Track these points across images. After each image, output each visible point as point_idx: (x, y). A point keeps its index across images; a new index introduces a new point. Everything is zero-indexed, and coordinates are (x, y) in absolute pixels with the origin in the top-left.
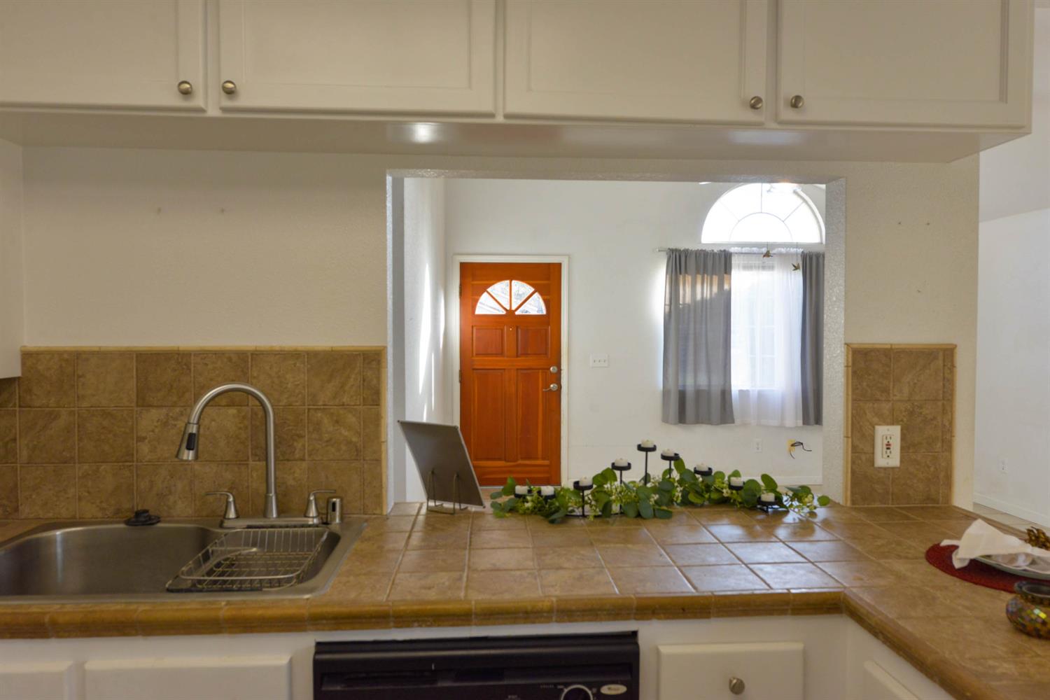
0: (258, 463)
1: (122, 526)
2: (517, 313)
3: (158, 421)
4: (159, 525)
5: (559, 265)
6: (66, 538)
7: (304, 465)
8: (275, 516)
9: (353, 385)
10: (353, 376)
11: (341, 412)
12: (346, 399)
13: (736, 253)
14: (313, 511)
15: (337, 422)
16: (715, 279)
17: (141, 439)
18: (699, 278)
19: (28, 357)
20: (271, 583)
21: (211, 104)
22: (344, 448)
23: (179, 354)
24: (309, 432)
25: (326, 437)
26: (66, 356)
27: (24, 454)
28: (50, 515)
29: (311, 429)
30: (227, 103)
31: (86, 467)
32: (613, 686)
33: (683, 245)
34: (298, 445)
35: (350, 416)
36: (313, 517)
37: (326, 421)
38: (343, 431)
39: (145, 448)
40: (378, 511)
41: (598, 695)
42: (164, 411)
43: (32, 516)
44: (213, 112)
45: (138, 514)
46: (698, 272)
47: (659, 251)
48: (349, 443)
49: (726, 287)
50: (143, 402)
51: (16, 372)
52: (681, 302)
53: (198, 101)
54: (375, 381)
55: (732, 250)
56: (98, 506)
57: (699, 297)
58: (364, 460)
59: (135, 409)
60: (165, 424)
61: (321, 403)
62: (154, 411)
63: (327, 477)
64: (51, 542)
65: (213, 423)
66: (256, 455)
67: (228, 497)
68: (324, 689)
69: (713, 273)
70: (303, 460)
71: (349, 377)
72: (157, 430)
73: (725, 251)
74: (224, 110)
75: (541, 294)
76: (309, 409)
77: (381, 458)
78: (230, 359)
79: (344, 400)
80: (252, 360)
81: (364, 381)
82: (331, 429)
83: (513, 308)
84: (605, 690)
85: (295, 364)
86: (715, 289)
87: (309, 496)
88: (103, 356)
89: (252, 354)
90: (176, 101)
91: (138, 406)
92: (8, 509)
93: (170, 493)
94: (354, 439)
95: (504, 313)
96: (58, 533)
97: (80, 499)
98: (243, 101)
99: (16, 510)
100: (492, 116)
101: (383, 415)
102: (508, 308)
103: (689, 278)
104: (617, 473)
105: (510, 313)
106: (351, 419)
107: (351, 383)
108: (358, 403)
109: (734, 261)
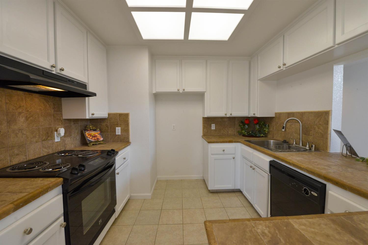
0: (304, 135)
6: (273, 142)
7: (312, 137)
8: (301, 145)
10: (323, 117)
12: (321, 123)
14: (308, 146)
15: (319, 128)
17: (287, 128)
19: (276, 114)
22: (320, 134)
23: (293, 113)
25: (316, 131)
26: (280, 114)
27: (275, 129)
28: (277, 139)
29: (313, 129)
31: (281, 132)
32: (314, 193)
34: (311, 132)
35: (321, 127)
38: (320, 130)
39: (288, 130)
40: (326, 151)
41: (311, 193)
42: (290, 123)
44: (284, 69)
45: (285, 141)
48: (321, 133)
51: (274, 116)
53: (281, 68)
54: (327, 119)
58: (324, 138)
61: (316, 123)
62: (289, 123)
63: (316, 140)
65: (297, 126)
67: (295, 140)
70: (311, 136)
71: (321, 118)
76: (313, 125)
77: (327, 137)
79: (320, 123)
81: (325, 119)
82: (317, 129)
84: (312, 192)
85: (311, 115)
87: (307, 143)
88: (283, 113)
89: (304, 113)
94: (322, 133)
96: (272, 141)
97: (280, 137)
98: (287, 65)
101: (328, 127)
106: (322, 128)
107: (322, 119)
108: (323, 124)
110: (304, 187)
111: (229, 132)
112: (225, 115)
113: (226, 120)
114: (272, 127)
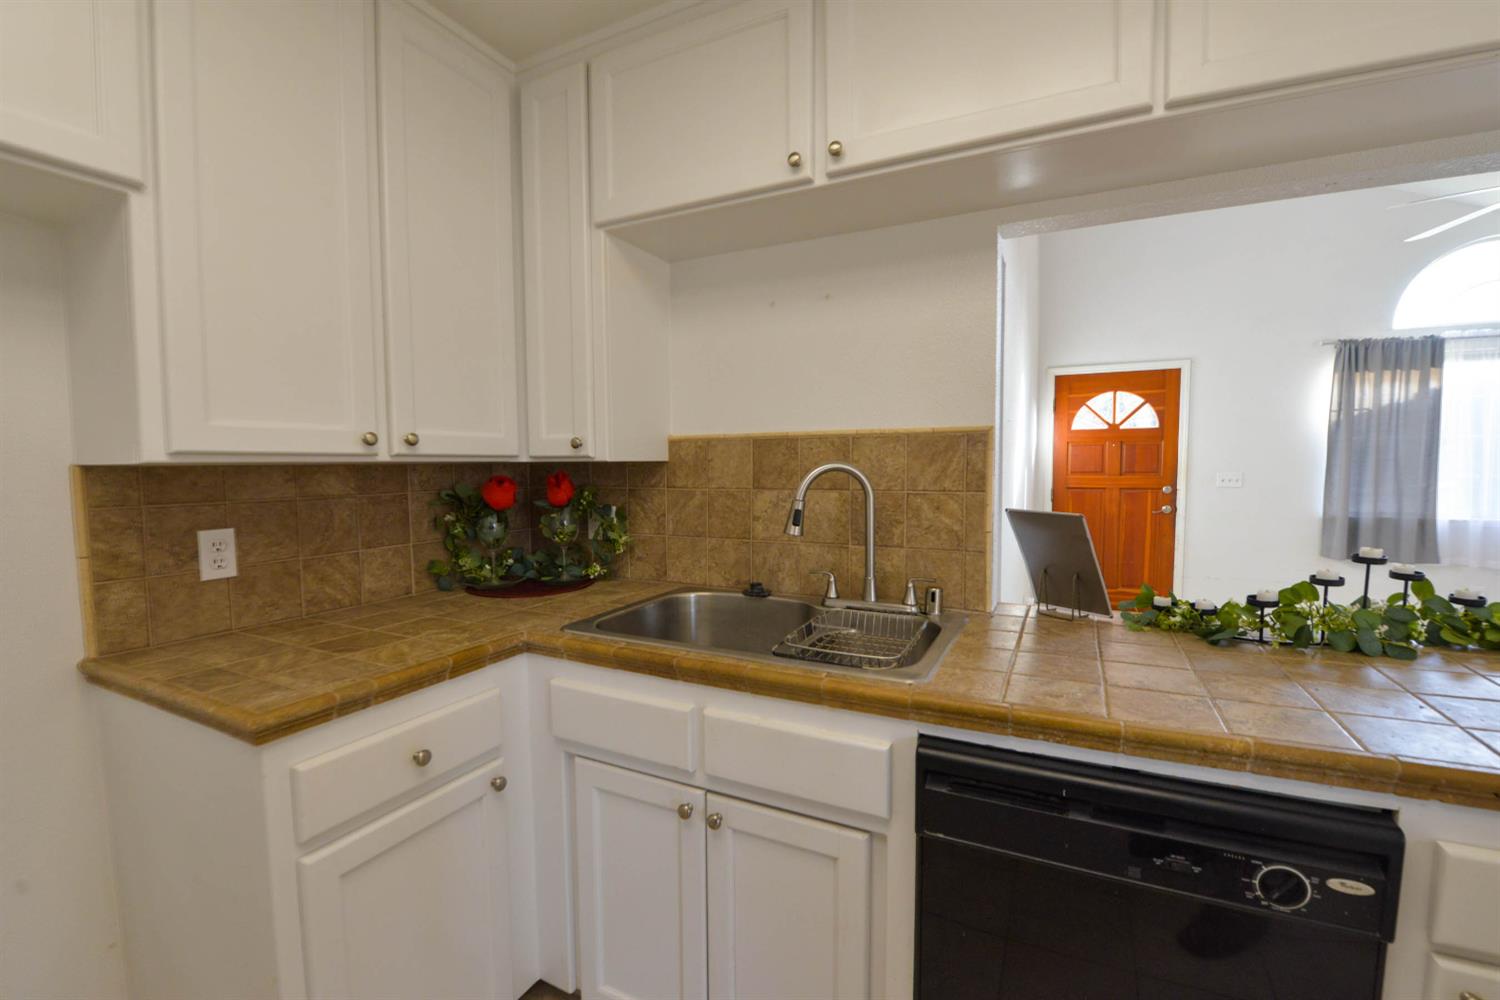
0: (857, 547)
1: (741, 595)
2: (1122, 427)
4: (771, 598)
5: (1178, 371)
6: (698, 600)
7: (903, 552)
8: (873, 599)
9: (955, 470)
10: (955, 460)
11: (942, 497)
12: (947, 484)
13: (1453, 339)
14: (911, 600)
15: (938, 508)
16: (1415, 375)
17: (756, 519)
18: (1387, 375)
19: (674, 444)
20: (870, 662)
21: (817, 172)
22: (944, 536)
23: (788, 439)
24: (908, 518)
25: (926, 524)
26: (700, 443)
27: (671, 527)
28: (688, 581)
29: (910, 515)
30: (834, 167)
31: (714, 541)
32: (1349, 883)
33: (1360, 335)
34: (897, 532)
35: (951, 502)
36: (911, 606)
37: (925, 507)
38: (944, 519)
39: (759, 527)
40: (980, 608)
41: (1321, 888)
42: (775, 493)
43: (675, 580)
44: (820, 181)
45: (753, 586)
46: (1385, 367)
47: (1324, 344)
48: (950, 531)
49: (1433, 385)
50: (758, 486)
51: (666, 459)
52: (1356, 407)
53: (806, 172)
54: (980, 465)
55: (1445, 334)
57: (1386, 400)
58: (966, 551)
59: (752, 491)
60: (776, 505)
61: (921, 488)
62: (767, 492)
63: (926, 567)
64: (686, 602)
65: (817, 506)
66: (856, 539)
67: (829, 576)
68: (927, 787)
70: (902, 547)
71: (951, 461)
72: (769, 511)
73: (1432, 336)
74: (831, 175)
75: (1153, 405)
76: (908, 494)
77: (985, 548)
78: (833, 444)
79: (946, 486)
80: (853, 443)
81: (968, 464)
82: (930, 515)
83: (1118, 422)
84: (1334, 884)
85: (895, 448)
86: (1414, 388)
87: (907, 583)
88: (726, 441)
89: (854, 438)
90: (786, 177)
91: (754, 488)
92: (660, 572)
93: (780, 570)
94: (956, 528)
95: (1106, 427)
96: (692, 595)
97: (710, 568)
98: (849, 161)
99: (665, 573)
100: (1148, 109)
101: (988, 502)
102: (1111, 422)
103: (1370, 376)
104: (1320, 589)
105: (1113, 427)
106: (953, 506)
107: (954, 466)
108: (960, 488)
109: (1449, 349)
110: (1267, 862)
111: (368, 583)
112: (359, 449)
113: (333, 486)
114: (654, 517)
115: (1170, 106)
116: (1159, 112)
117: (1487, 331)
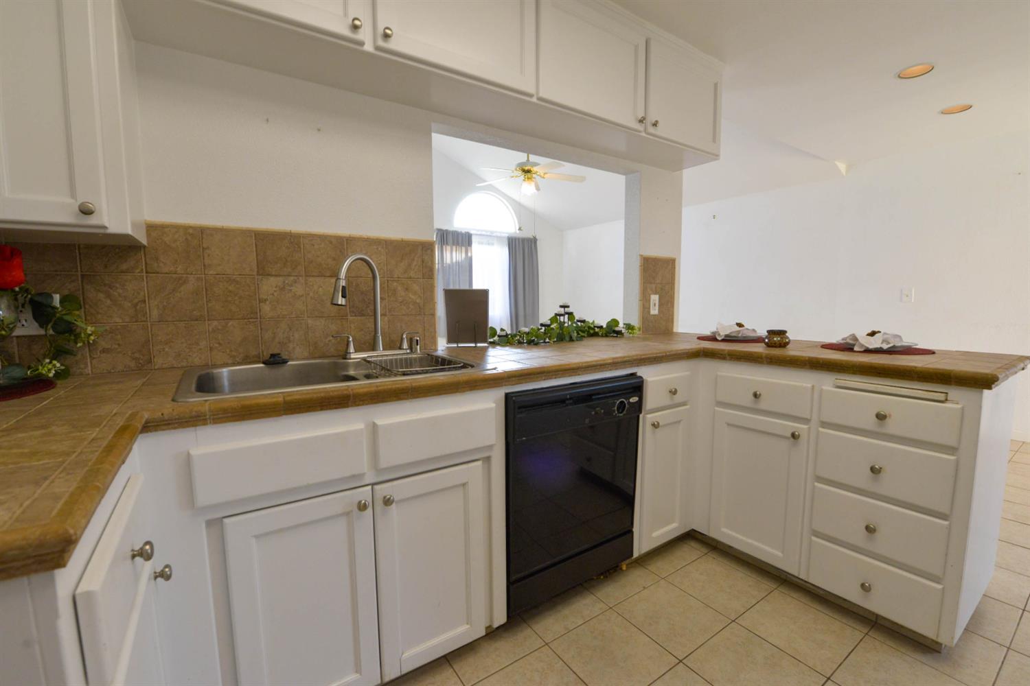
0: (354, 318)
3: (276, 287)
4: (289, 363)
7: (386, 318)
8: (381, 349)
9: (415, 266)
10: (416, 259)
11: (409, 282)
12: (412, 274)
13: (474, 234)
14: (405, 345)
15: (407, 289)
16: (464, 249)
17: (261, 301)
18: (454, 248)
19: (151, 228)
21: (370, 42)
22: (411, 306)
23: (291, 236)
24: (388, 296)
25: (400, 299)
26: (191, 231)
27: (154, 314)
29: (390, 294)
30: (381, 43)
31: (215, 323)
33: (444, 227)
35: (415, 285)
36: (406, 349)
37: (399, 288)
38: (410, 295)
39: (266, 308)
40: (433, 348)
41: (629, 403)
42: (281, 279)
43: (164, 366)
44: (369, 47)
45: (273, 356)
46: (453, 244)
48: (415, 303)
49: (469, 254)
50: (263, 271)
53: (360, 36)
54: (429, 263)
55: (472, 232)
56: (229, 354)
57: (454, 260)
58: (425, 314)
59: (256, 277)
60: (282, 289)
61: (396, 276)
62: (272, 279)
63: (401, 327)
65: (320, 289)
66: (353, 312)
67: (348, 338)
69: (462, 245)
70: (385, 315)
71: (413, 260)
72: (275, 294)
73: (468, 232)
74: (378, 48)
76: (388, 281)
78: (331, 243)
80: (347, 243)
81: (423, 262)
82: (403, 294)
84: (631, 400)
85: (377, 248)
86: (464, 255)
87: (402, 335)
88: (226, 233)
89: (347, 240)
90: (346, 32)
91: (258, 274)
92: (141, 362)
93: (290, 341)
94: (418, 301)
96: (224, 370)
97: (211, 349)
98: (392, 45)
99: (150, 361)
100: (531, 96)
101: (436, 285)
103: (449, 248)
106: (416, 287)
107: (415, 263)
108: (419, 277)
109: (474, 239)
110: (618, 400)
114: (127, 305)
115: (540, 99)
116: (534, 100)
117: (484, 233)
